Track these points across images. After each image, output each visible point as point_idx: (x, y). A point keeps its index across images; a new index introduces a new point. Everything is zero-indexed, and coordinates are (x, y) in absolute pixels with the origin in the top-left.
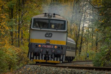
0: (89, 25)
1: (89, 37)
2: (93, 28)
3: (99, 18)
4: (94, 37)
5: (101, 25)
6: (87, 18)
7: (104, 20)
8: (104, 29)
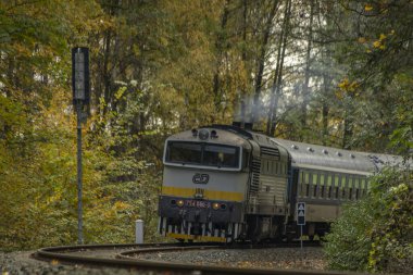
4: (331, 123)
5: (370, 62)
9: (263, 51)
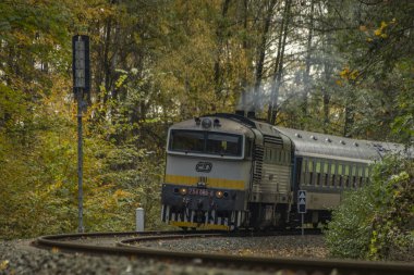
0: (311, 50)
1: (310, 110)
2: (328, 65)
3: (364, 14)
4: (332, 111)
5: (371, 50)
6: (298, 14)
7: (384, 24)
8: (384, 69)
9: (264, 39)
